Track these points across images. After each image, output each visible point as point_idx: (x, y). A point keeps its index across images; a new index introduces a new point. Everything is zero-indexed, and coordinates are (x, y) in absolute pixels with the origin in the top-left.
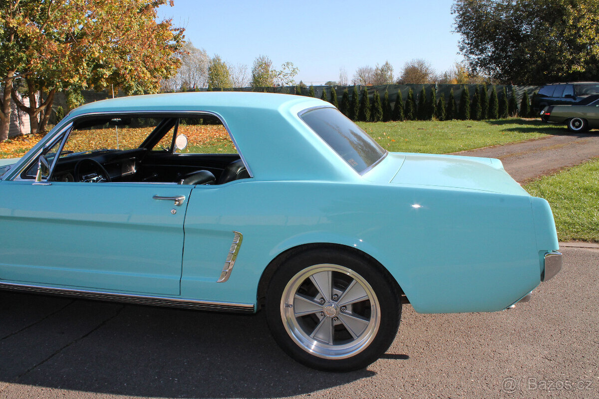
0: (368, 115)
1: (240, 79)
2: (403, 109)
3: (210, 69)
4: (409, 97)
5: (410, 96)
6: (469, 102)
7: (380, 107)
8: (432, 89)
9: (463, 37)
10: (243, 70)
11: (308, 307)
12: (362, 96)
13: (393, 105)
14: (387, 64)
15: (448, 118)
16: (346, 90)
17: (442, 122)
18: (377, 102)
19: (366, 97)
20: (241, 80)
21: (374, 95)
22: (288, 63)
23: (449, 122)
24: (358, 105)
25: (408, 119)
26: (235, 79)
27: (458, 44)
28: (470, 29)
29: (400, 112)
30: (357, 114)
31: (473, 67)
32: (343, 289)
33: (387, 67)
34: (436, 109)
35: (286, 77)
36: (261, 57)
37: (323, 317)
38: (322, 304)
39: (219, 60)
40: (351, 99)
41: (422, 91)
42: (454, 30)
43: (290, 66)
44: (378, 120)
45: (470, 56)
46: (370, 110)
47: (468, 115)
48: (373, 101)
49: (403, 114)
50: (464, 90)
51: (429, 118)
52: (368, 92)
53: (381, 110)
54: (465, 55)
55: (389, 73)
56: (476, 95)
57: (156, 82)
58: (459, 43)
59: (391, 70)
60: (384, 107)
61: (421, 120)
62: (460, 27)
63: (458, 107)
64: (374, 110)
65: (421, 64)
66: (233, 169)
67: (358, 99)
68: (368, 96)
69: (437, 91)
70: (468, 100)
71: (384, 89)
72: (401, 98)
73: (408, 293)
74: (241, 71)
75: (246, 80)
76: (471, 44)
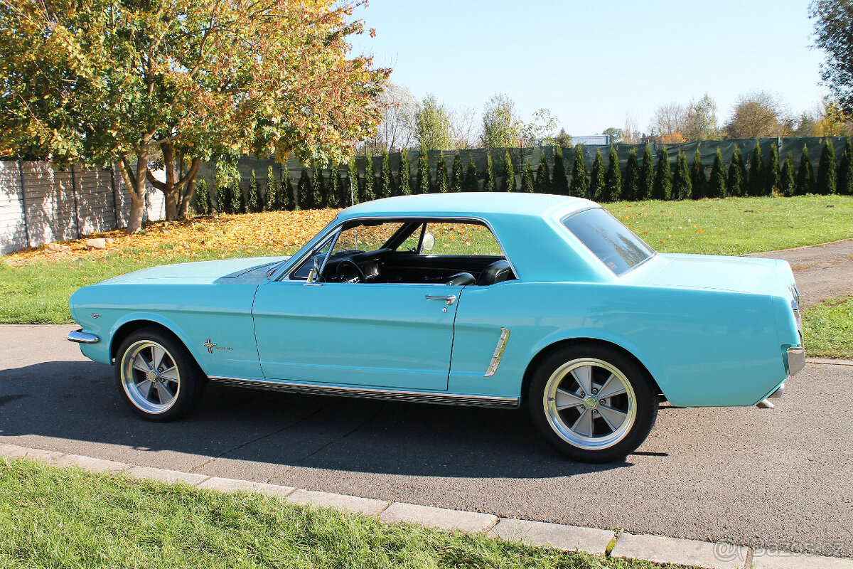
0: (668, 189)
1: (465, 130)
2: (725, 179)
3: (418, 116)
4: (734, 161)
5: (737, 157)
6: (834, 164)
7: (687, 176)
8: (772, 146)
9: (827, 55)
10: (470, 117)
11: (568, 401)
12: (658, 159)
13: (708, 173)
14: (706, 98)
15: (798, 192)
16: (633, 151)
17: (789, 199)
18: (683, 168)
19: (665, 162)
20: (466, 132)
21: (678, 157)
22: (542, 111)
23: (800, 198)
24: (653, 174)
25: (732, 195)
26: (456, 130)
27: (819, 69)
28: (841, 42)
29: (720, 184)
30: (651, 188)
31: (845, 106)
32: (602, 383)
33: (707, 103)
34: (778, 178)
35: (539, 132)
36: (498, 95)
37: (583, 410)
38: (582, 398)
39: (434, 102)
40: (640, 164)
41: (756, 149)
42: (812, 43)
43: (546, 115)
44: (685, 197)
45: (840, 87)
46: (671, 182)
47: (834, 187)
48: (676, 167)
49: (726, 187)
50: (826, 146)
51: (768, 193)
52: (668, 152)
53: (689, 181)
54: (831, 87)
55: (710, 114)
56: (846, 154)
57: (348, 147)
58: (821, 66)
59: (714, 108)
60: (693, 176)
61: (754, 195)
62: (823, 38)
63: (816, 175)
64: (678, 181)
65: (764, 98)
66: (491, 272)
67: (653, 163)
68: (670, 159)
69: (780, 148)
70: (832, 162)
71: (695, 147)
72: (722, 162)
73: (665, 391)
74: (466, 118)
75: (473, 132)
76: (843, 67)
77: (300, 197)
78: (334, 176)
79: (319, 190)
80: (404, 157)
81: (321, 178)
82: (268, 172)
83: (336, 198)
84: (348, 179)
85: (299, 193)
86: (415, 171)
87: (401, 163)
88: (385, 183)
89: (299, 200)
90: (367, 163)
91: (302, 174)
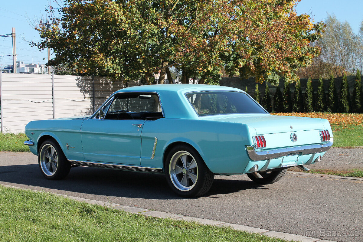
32: (190, 162)
77: (275, 104)
78: (297, 92)
79: (287, 100)
80: (344, 80)
81: (288, 92)
82: (255, 88)
83: (297, 106)
84: (306, 94)
85: (274, 102)
86: (351, 90)
87: (342, 84)
88: (331, 97)
89: (274, 107)
90: (319, 84)
91: (277, 90)
